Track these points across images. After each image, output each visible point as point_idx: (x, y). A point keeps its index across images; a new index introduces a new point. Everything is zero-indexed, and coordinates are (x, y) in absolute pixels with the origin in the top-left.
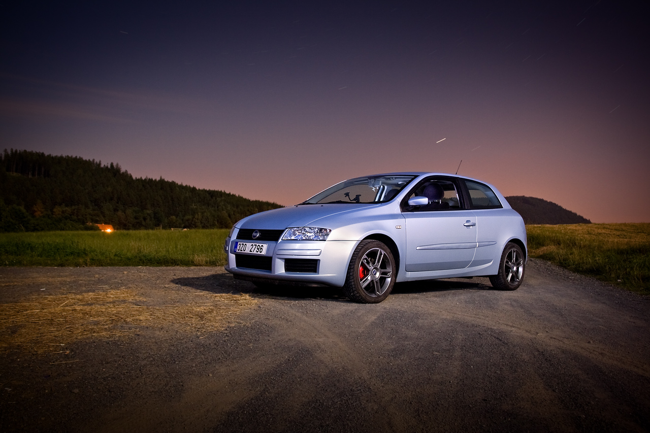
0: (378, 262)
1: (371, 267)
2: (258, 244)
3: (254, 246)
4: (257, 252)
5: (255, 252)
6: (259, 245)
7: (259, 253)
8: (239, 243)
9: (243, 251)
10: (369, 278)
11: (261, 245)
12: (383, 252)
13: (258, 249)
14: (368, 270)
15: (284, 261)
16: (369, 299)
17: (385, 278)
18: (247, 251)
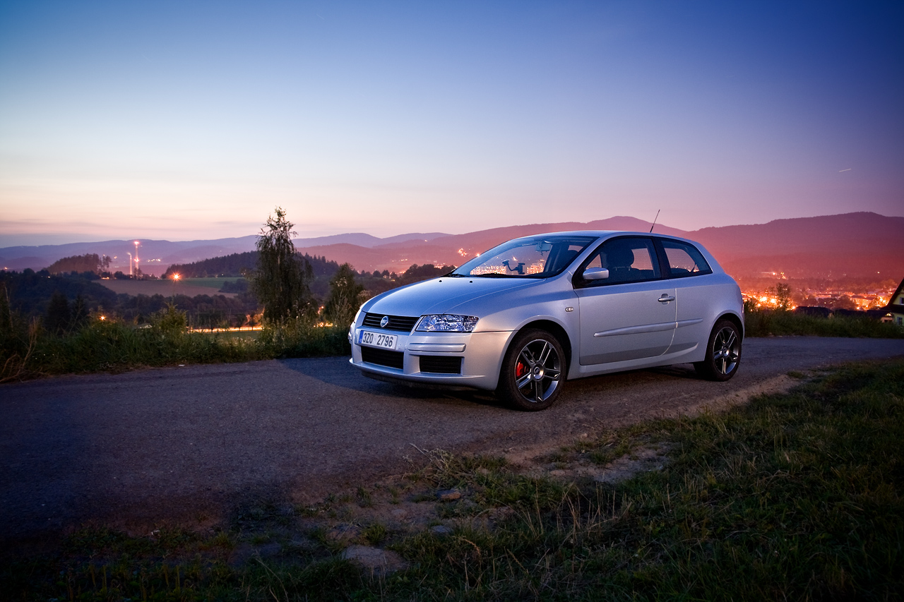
0: (543, 358)
1: (532, 362)
2: (386, 336)
3: (382, 338)
4: (386, 345)
5: (383, 346)
6: (388, 337)
7: (388, 347)
8: (364, 332)
9: (369, 344)
10: (529, 377)
11: (390, 336)
12: (551, 347)
13: (387, 342)
14: (529, 367)
15: (419, 358)
16: (525, 404)
17: (551, 380)
18: (374, 344)
